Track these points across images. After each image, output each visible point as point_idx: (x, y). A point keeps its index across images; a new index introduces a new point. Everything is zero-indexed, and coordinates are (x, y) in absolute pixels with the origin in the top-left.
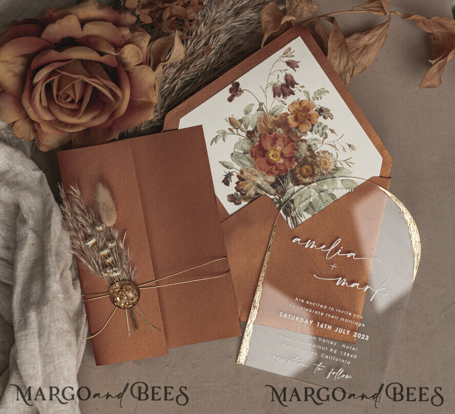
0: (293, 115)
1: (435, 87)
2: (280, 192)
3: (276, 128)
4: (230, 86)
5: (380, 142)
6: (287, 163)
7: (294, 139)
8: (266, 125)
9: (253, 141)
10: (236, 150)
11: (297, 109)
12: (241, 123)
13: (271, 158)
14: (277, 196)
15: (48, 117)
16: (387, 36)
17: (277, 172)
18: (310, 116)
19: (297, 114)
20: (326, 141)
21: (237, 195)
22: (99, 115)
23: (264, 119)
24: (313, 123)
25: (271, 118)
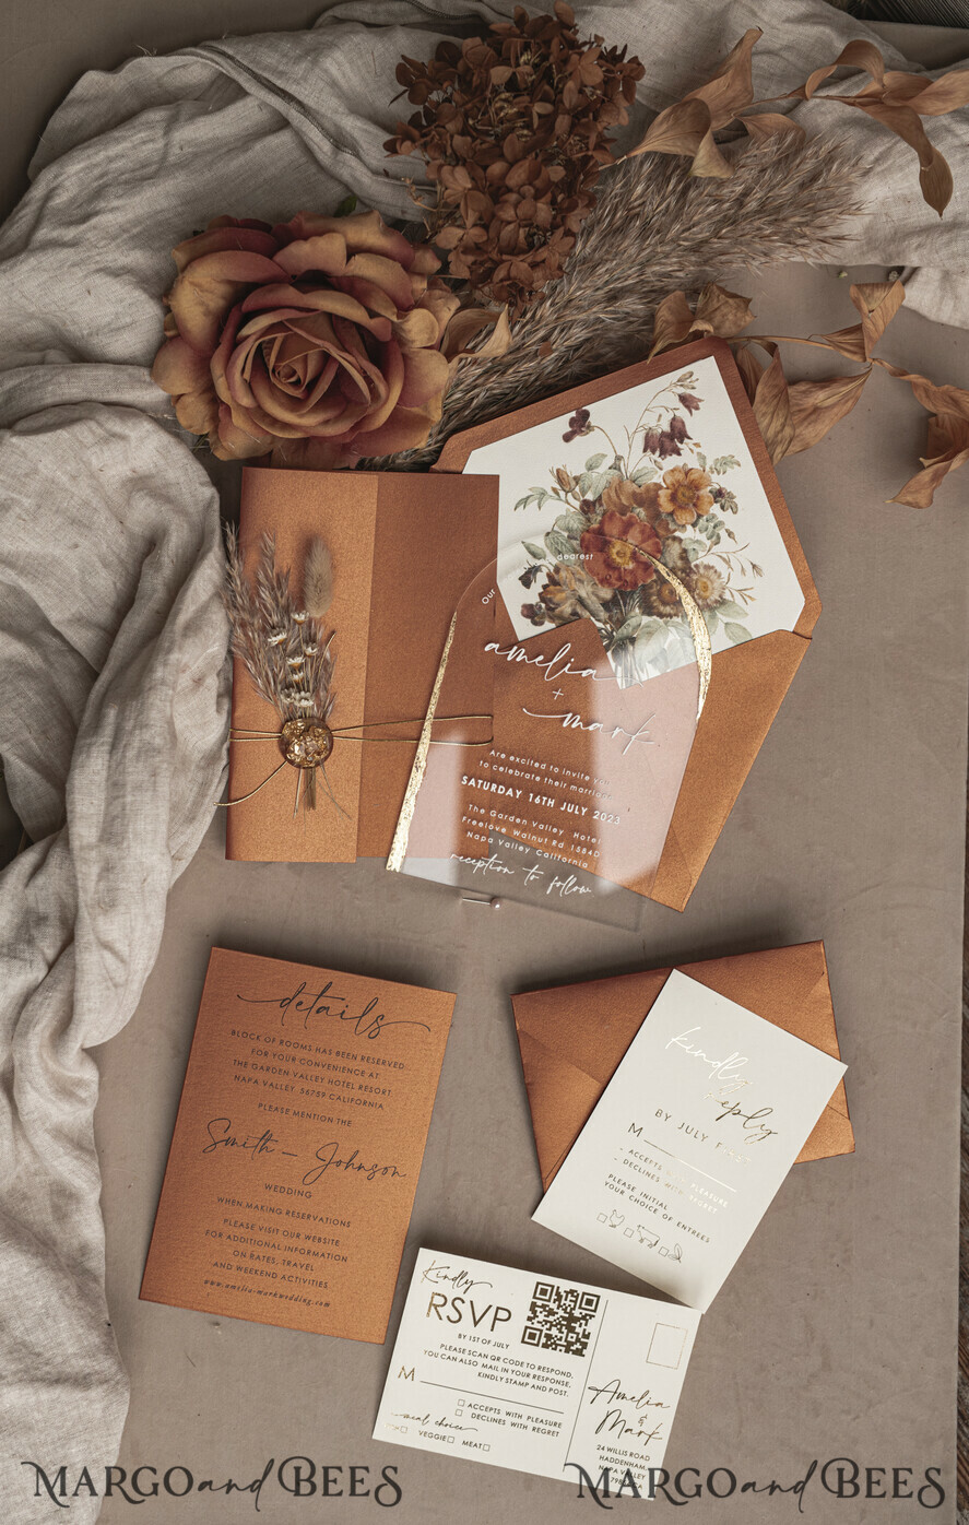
0: (670, 491)
1: (920, 508)
2: (615, 619)
3: (635, 505)
4: (573, 414)
5: (807, 573)
6: (640, 573)
7: (662, 532)
8: (618, 497)
9: (589, 520)
10: (556, 528)
11: (678, 481)
12: (577, 483)
13: (615, 556)
14: (608, 626)
15: (246, 401)
16: (857, 399)
17: (619, 584)
18: (698, 498)
19: (676, 491)
20: (715, 549)
21: (540, 607)
22: (337, 419)
23: (619, 486)
24: (700, 512)
25: (631, 487)
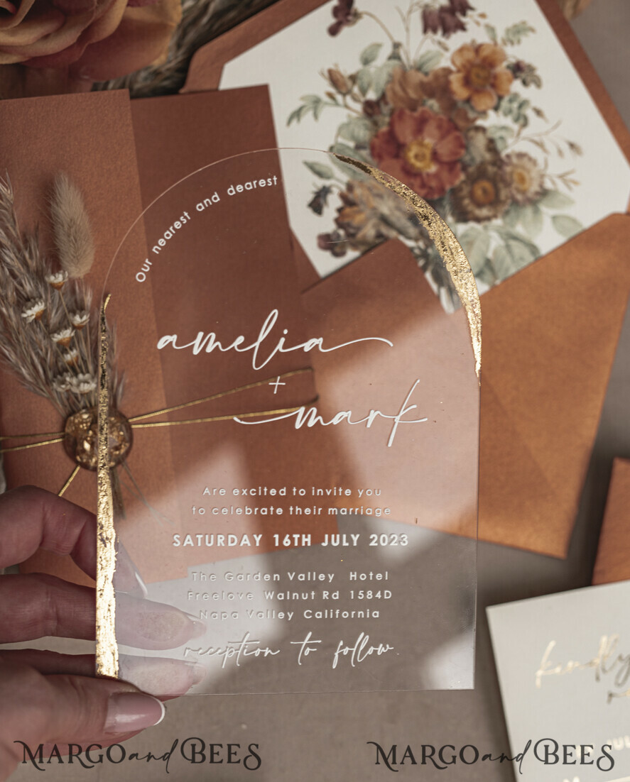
0: (461, 75)
3: (425, 98)
4: (335, 2)
6: (445, 175)
7: (461, 123)
8: (404, 90)
9: (375, 124)
10: (340, 140)
11: (468, 62)
12: (354, 83)
13: (413, 161)
14: (420, 243)
17: (424, 192)
18: (495, 77)
19: (468, 73)
20: (526, 132)
21: (338, 236)
23: (401, 77)
24: (501, 93)
25: (417, 77)
